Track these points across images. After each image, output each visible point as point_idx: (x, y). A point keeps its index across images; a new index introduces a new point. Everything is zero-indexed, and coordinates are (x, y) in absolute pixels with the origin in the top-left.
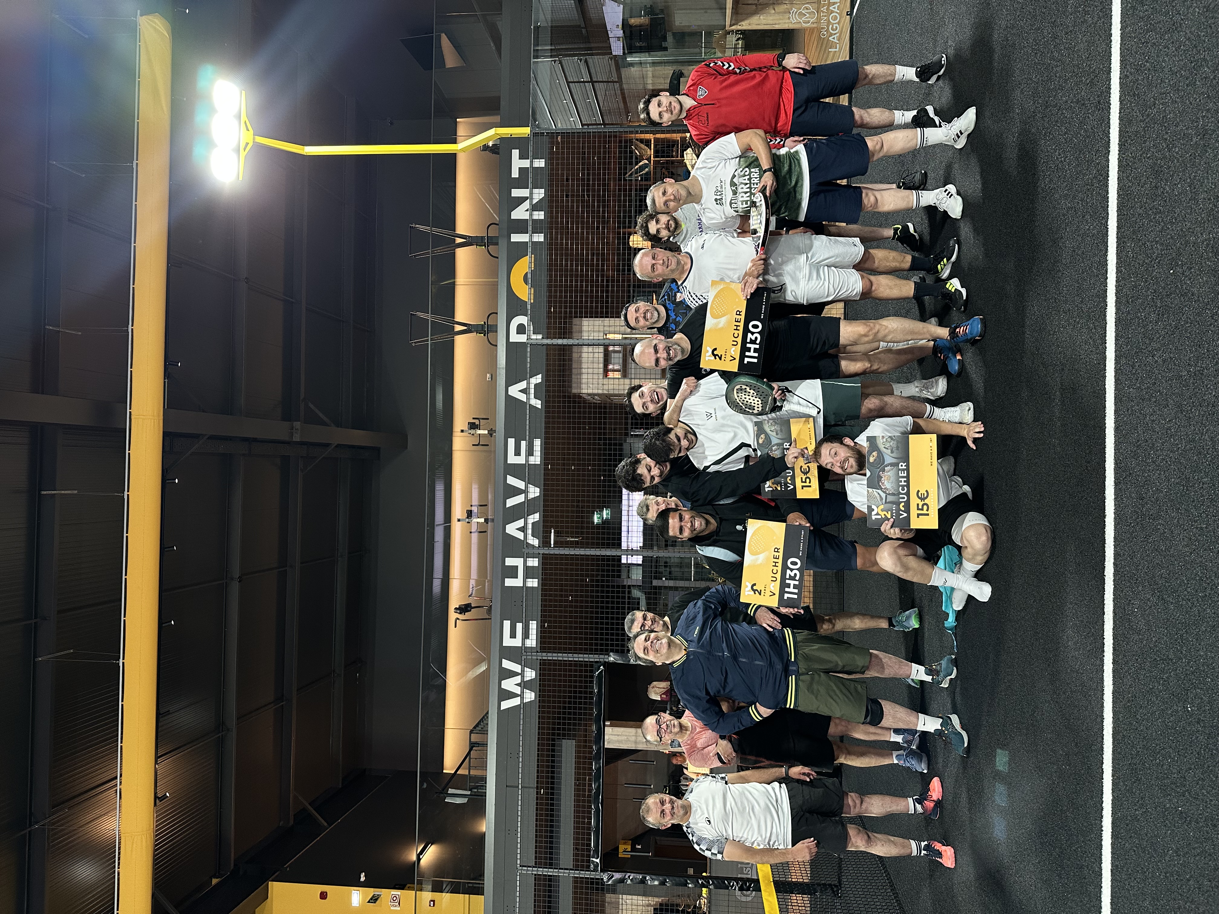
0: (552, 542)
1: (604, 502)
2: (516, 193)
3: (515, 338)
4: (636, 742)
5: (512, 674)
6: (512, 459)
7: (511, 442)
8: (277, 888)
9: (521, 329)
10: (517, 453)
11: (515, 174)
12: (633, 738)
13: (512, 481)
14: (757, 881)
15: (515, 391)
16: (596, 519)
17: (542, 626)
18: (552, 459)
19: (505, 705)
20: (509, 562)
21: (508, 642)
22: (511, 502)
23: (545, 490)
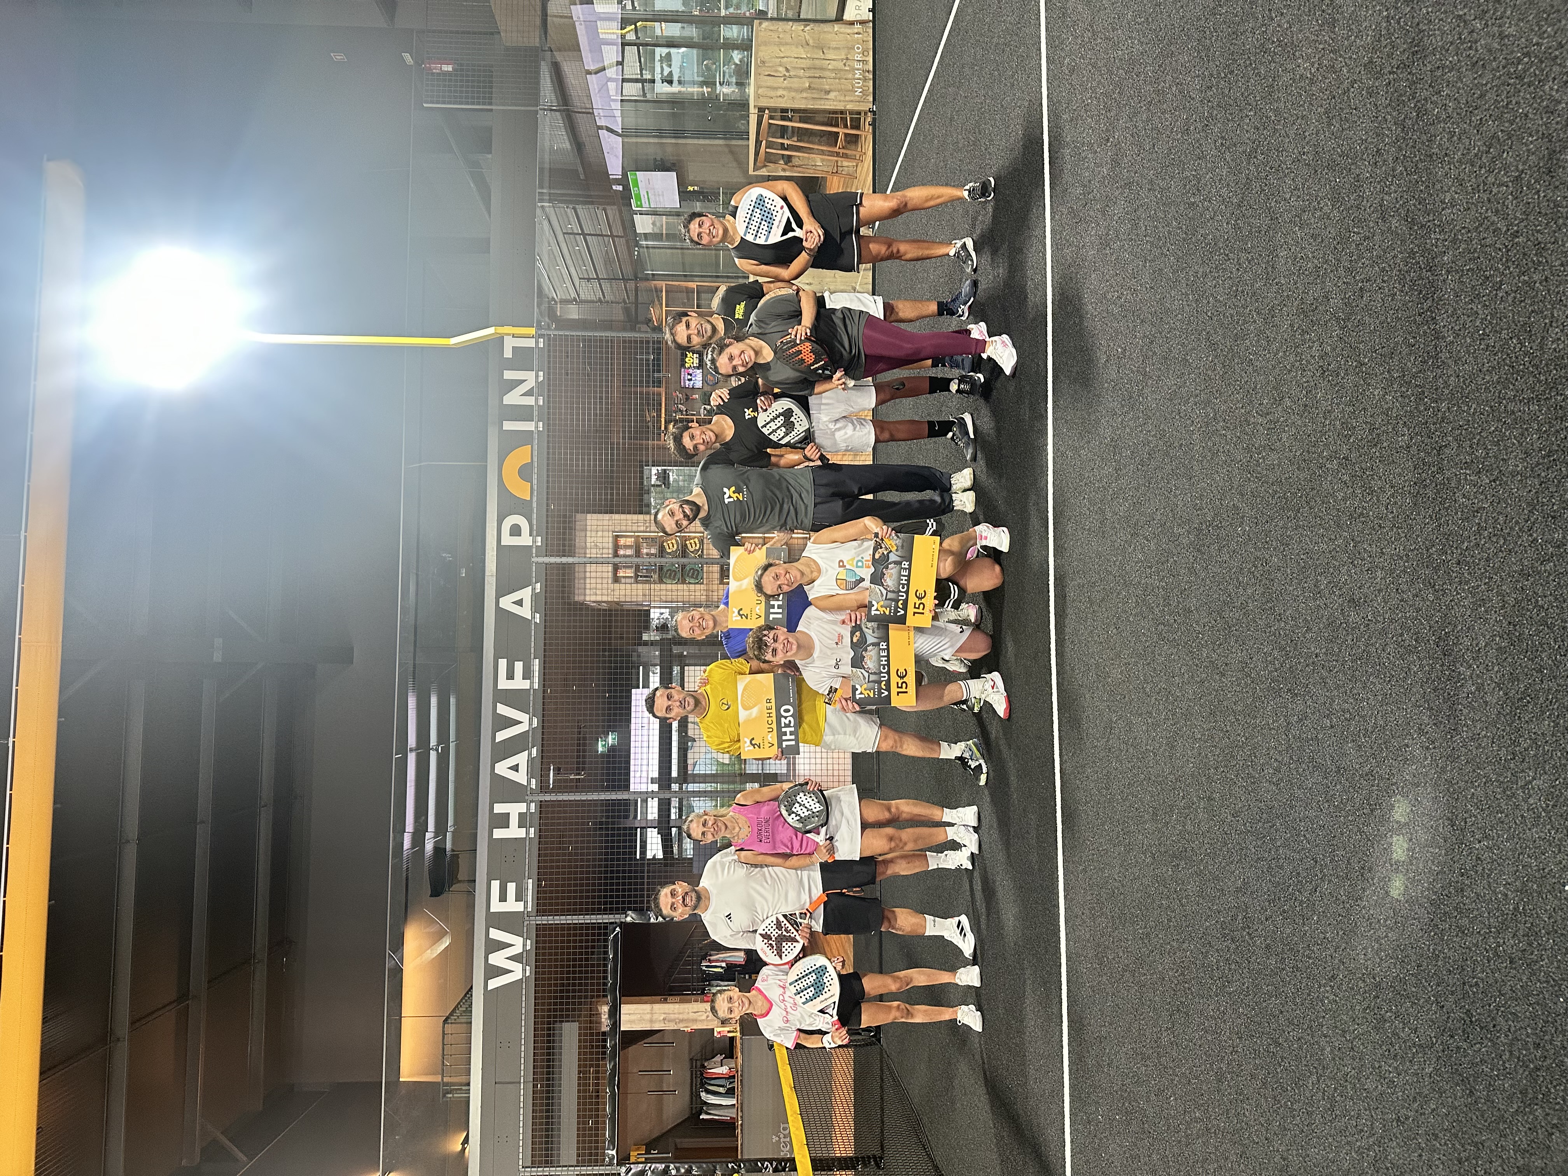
0: (551, 782)
1: (609, 727)
2: (509, 375)
3: (508, 540)
4: (651, 1021)
5: (503, 946)
6: (504, 684)
7: (503, 663)
9: (516, 531)
10: (510, 676)
11: (508, 354)
12: (648, 1017)
13: (502, 709)
14: (793, 1160)
15: (506, 603)
16: (600, 749)
17: (539, 886)
18: (550, 686)
19: (493, 984)
20: (499, 808)
21: (497, 906)
22: (501, 736)
23: (543, 722)
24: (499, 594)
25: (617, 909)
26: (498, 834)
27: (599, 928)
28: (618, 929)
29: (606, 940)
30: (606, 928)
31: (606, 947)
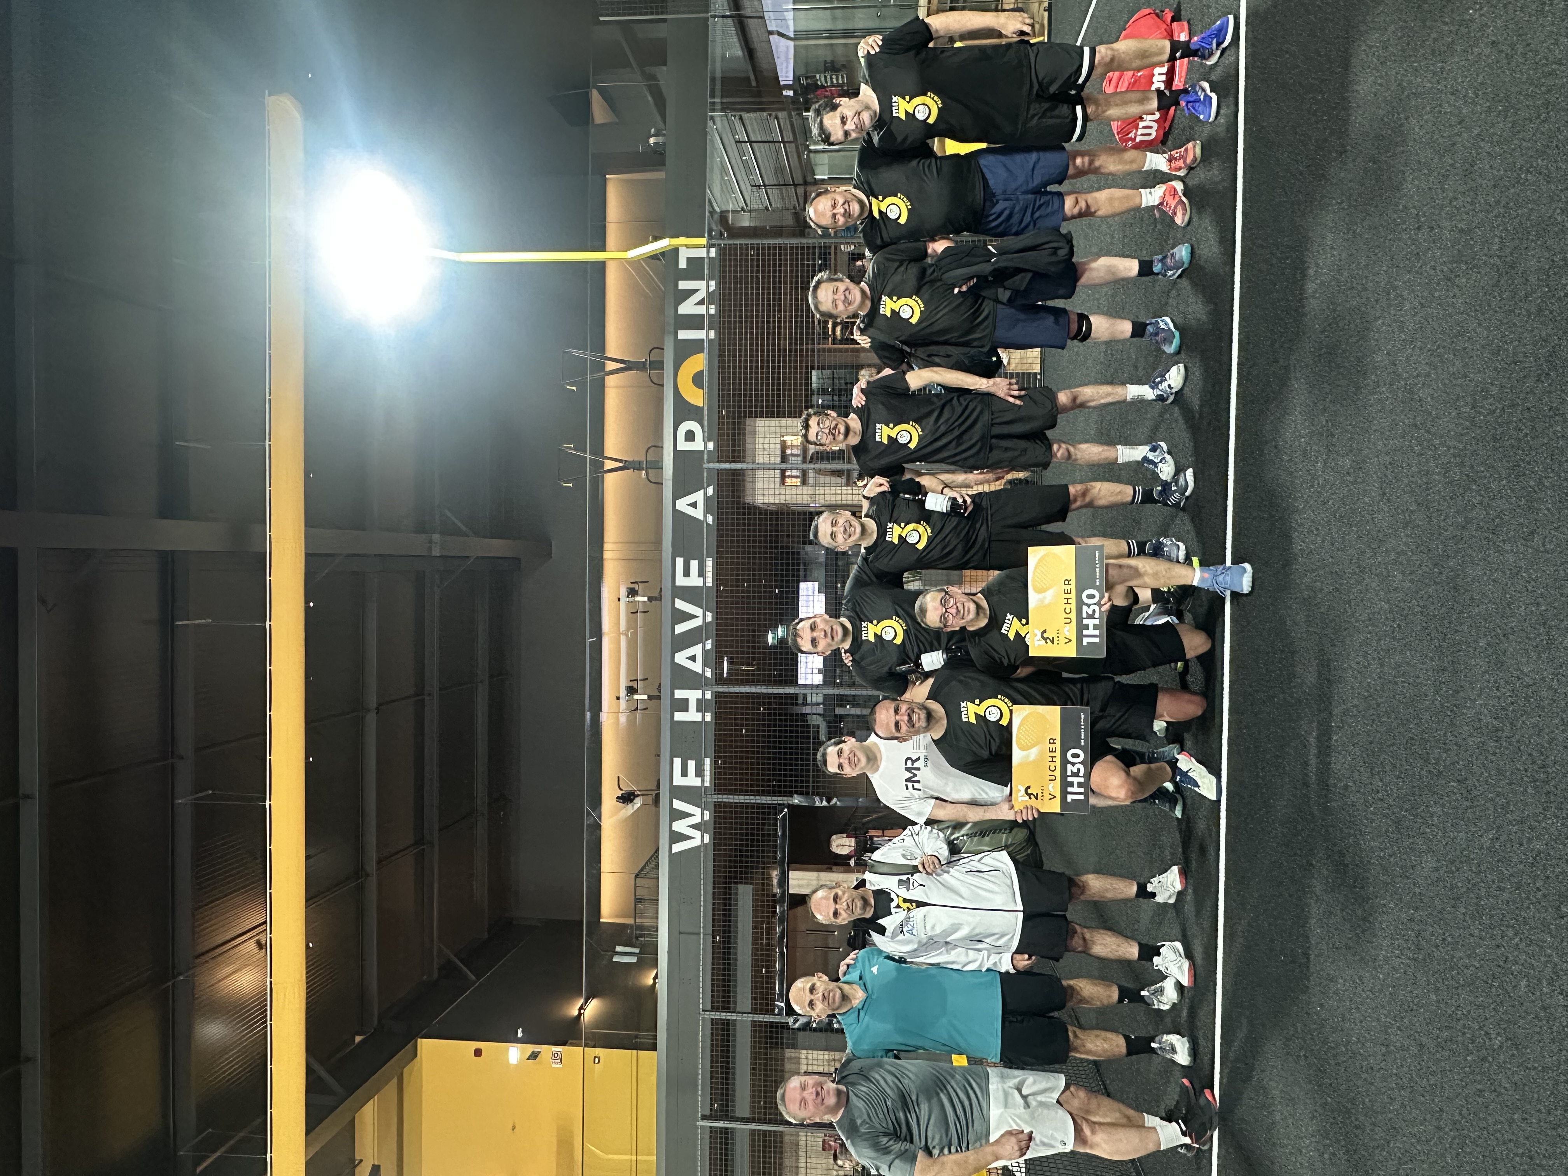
0: (725, 671)
1: (779, 618)
3: (683, 445)
5: (685, 815)
6: (681, 581)
7: (680, 561)
8: (426, 1045)
9: (690, 436)
10: (687, 574)
11: (683, 264)
13: (680, 604)
15: (682, 505)
16: (770, 639)
17: (716, 762)
18: (724, 585)
19: (677, 848)
20: (679, 694)
21: (678, 780)
22: (680, 629)
23: (717, 617)
24: (676, 496)
25: (785, 792)
26: (679, 716)
27: (769, 808)
28: (786, 810)
29: (776, 819)
30: (775, 808)
31: (775, 825)
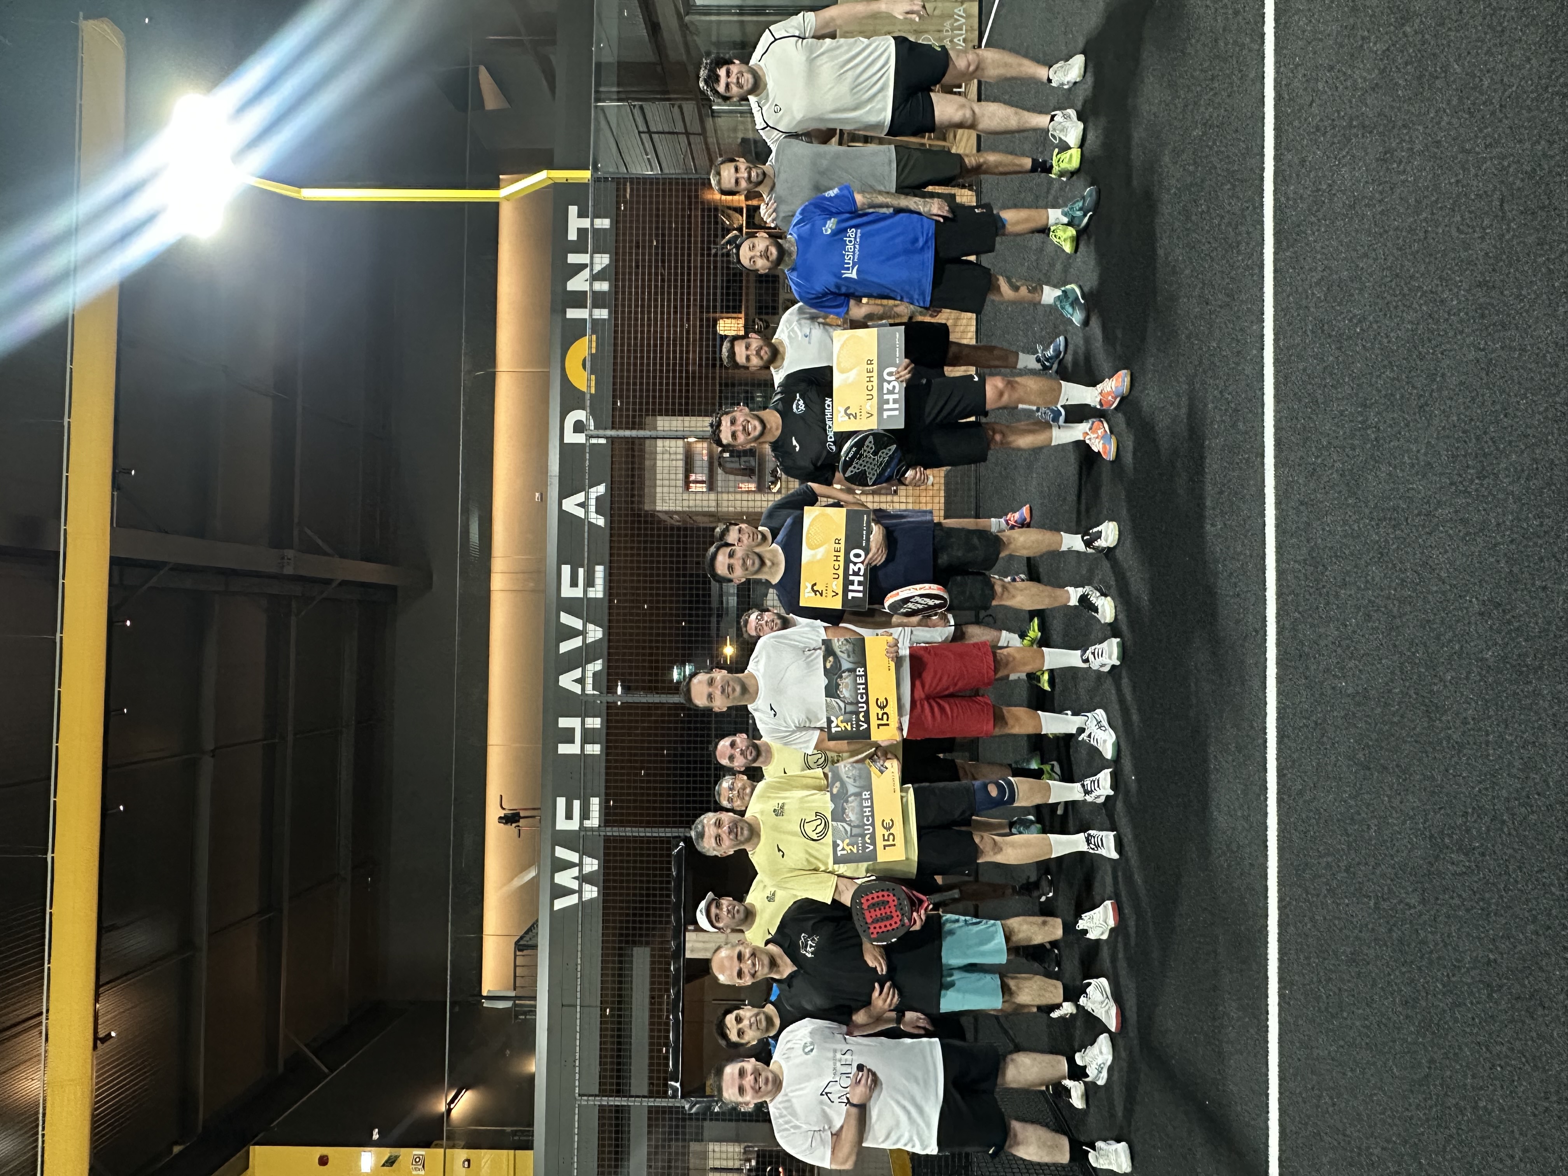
3: (571, 438)
5: (567, 865)
6: (567, 592)
7: (566, 569)
8: (260, 1154)
9: (579, 427)
10: (574, 583)
13: (566, 619)
15: (571, 505)
16: (675, 677)
17: (607, 804)
18: (618, 595)
19: (560, 904)
20: (564, 722)
21: (562, 824)
22: (565, 647)
23: (609, 633)
24: (563, 494)
25: (681, 822)
26: (564, 749)
27: (662, 842)
28: (682, 844)
29: (670, 855)
30: (669, 842)
31: (669, 863)
